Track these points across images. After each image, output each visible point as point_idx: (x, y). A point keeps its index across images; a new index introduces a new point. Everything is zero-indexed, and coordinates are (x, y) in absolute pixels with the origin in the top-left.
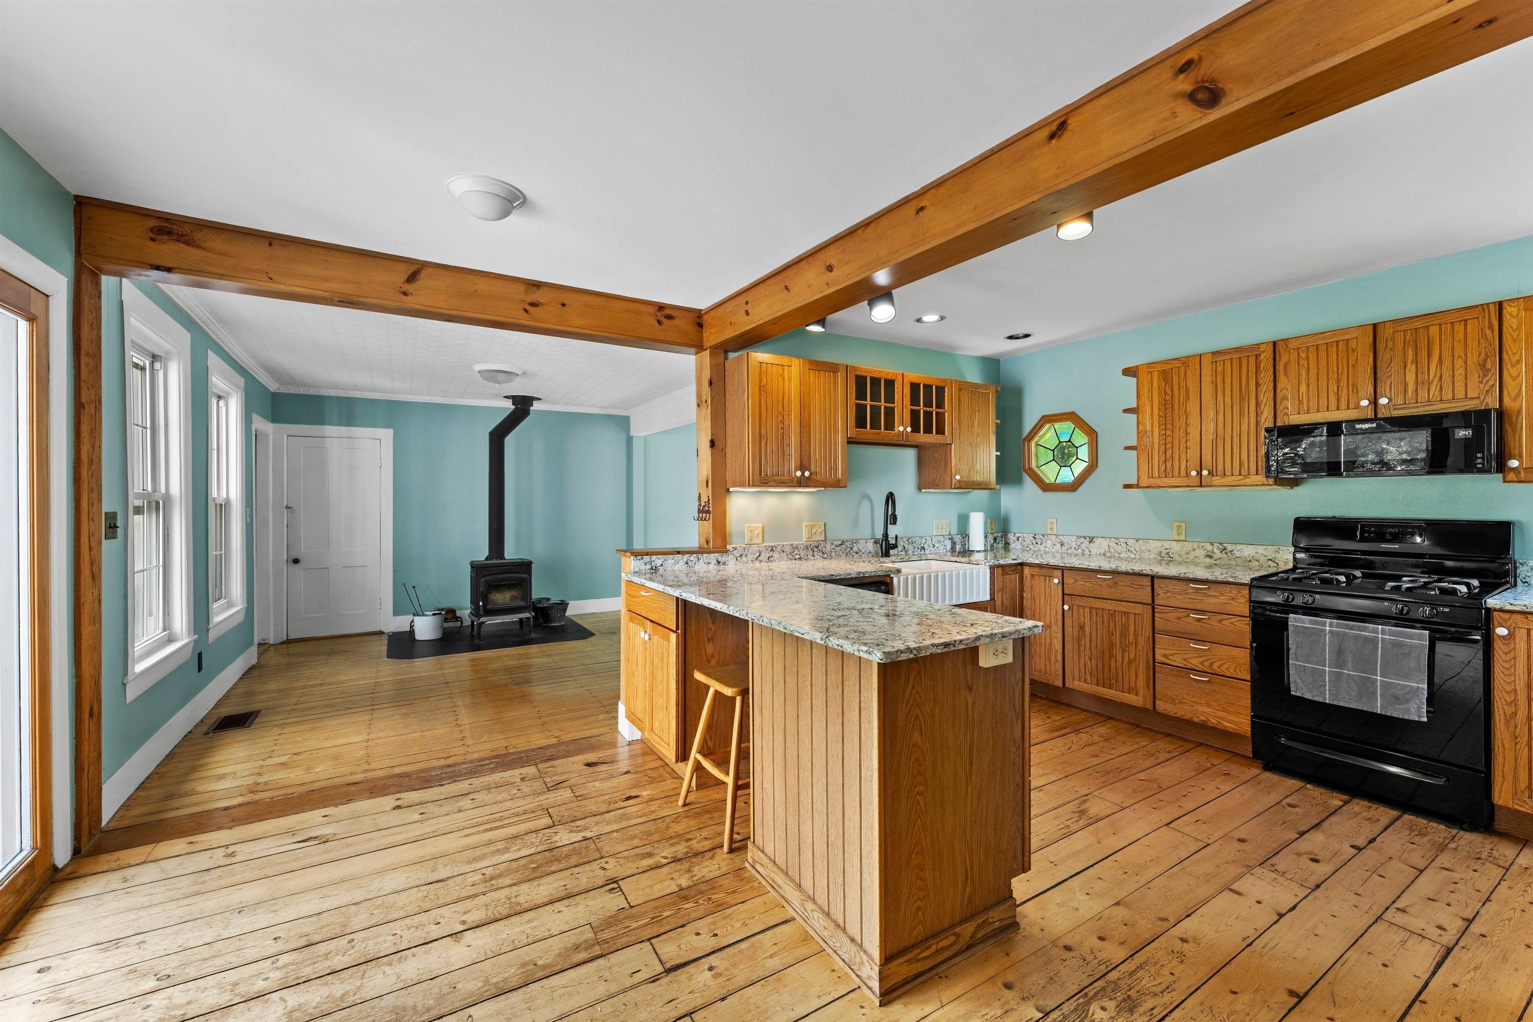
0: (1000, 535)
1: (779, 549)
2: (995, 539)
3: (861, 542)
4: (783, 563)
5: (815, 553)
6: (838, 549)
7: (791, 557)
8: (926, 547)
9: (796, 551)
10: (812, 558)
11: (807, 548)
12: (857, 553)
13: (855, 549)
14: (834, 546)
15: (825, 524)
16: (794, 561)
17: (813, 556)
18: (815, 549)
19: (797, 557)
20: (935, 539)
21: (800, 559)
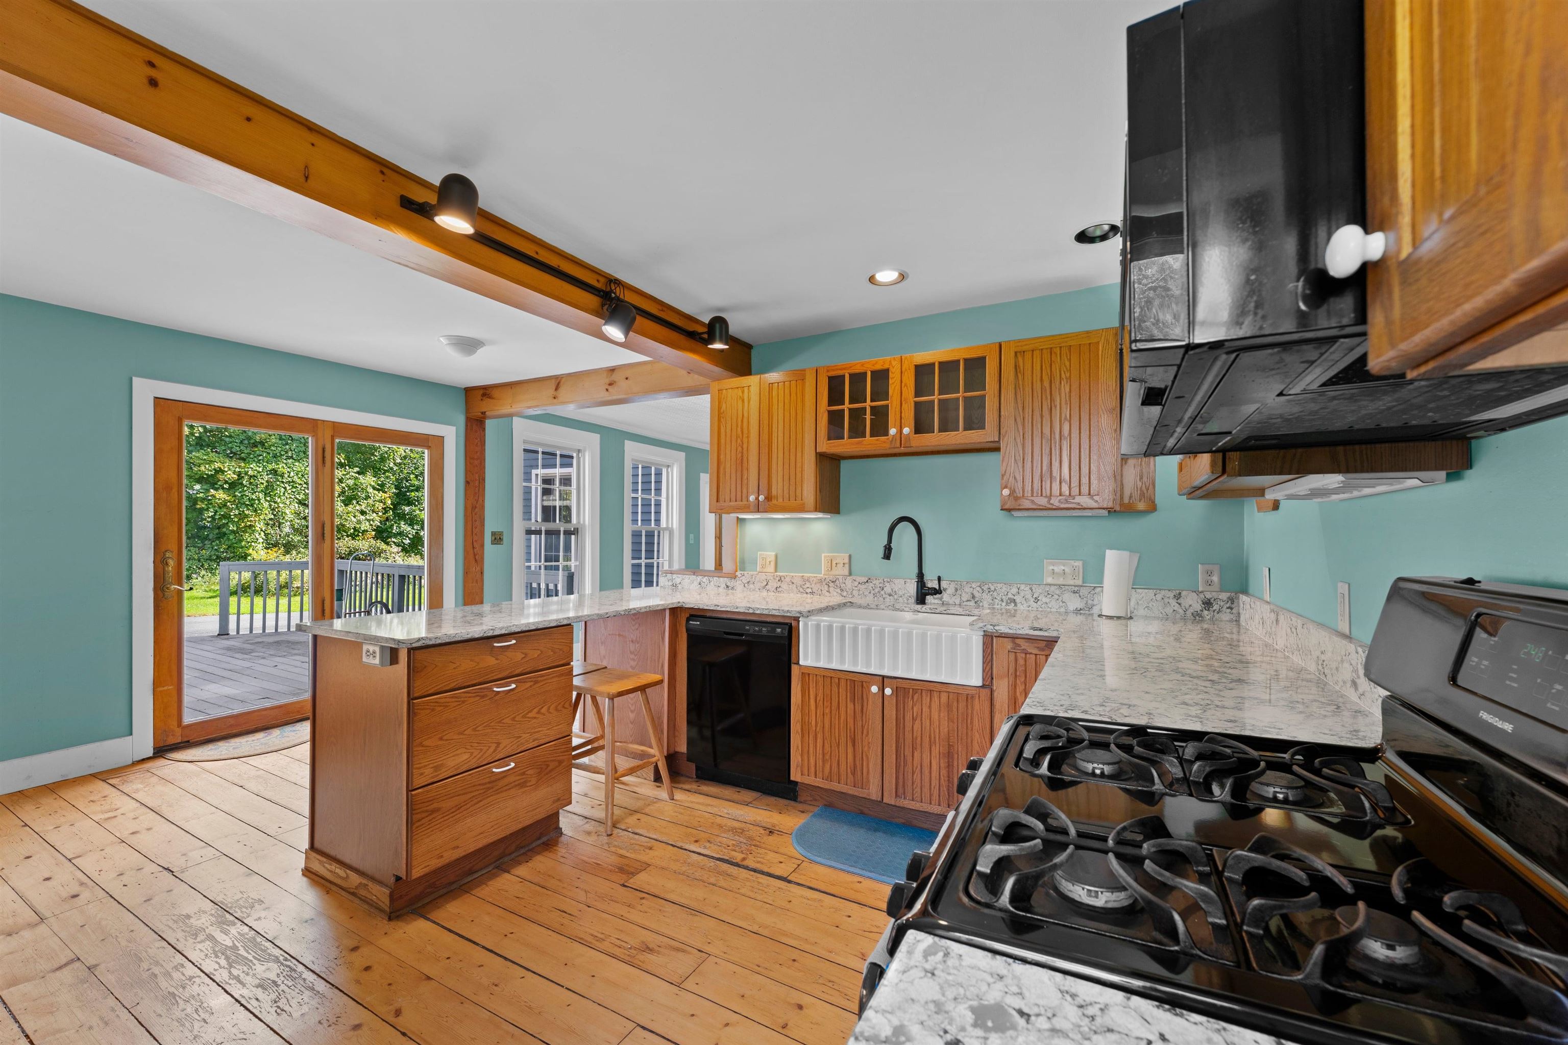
0: (1224, 596)
1: (788, 579)
2: (1208, 604)
3: (897, 581)
4: (792, 595)
5: (831, 589)
6: (863, 587)
7: (801, 590)
8: (1018, 599)
9: (808, 585)
10: (827, 594)
11: (821, 581)
12: (890, 595)
13: (888, 589)
14: (856, 584)
15: (850, 556)
16: (805, 595)
17: (828, 591)
18: (831, 584)
19: (809, 590)
20: (1038, 591)
21: (812, 593)
